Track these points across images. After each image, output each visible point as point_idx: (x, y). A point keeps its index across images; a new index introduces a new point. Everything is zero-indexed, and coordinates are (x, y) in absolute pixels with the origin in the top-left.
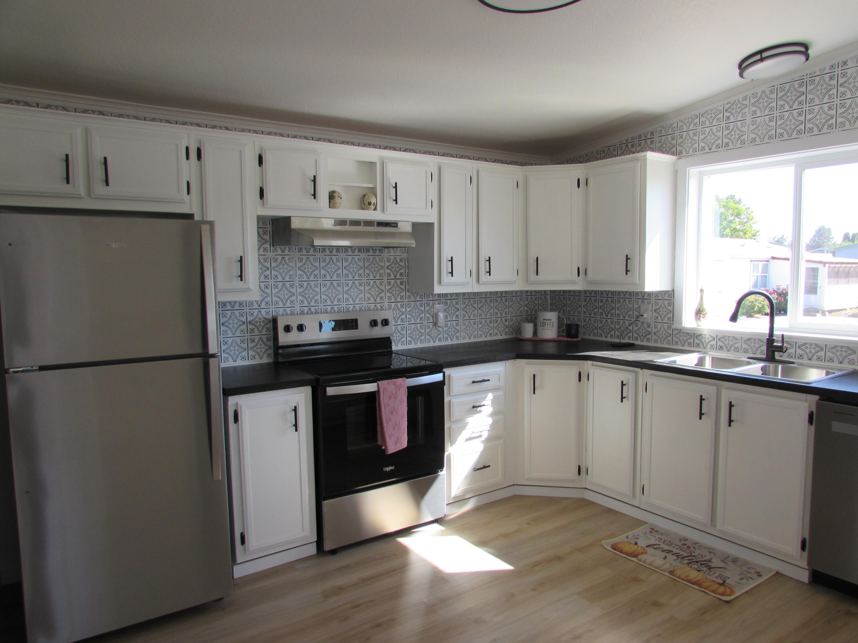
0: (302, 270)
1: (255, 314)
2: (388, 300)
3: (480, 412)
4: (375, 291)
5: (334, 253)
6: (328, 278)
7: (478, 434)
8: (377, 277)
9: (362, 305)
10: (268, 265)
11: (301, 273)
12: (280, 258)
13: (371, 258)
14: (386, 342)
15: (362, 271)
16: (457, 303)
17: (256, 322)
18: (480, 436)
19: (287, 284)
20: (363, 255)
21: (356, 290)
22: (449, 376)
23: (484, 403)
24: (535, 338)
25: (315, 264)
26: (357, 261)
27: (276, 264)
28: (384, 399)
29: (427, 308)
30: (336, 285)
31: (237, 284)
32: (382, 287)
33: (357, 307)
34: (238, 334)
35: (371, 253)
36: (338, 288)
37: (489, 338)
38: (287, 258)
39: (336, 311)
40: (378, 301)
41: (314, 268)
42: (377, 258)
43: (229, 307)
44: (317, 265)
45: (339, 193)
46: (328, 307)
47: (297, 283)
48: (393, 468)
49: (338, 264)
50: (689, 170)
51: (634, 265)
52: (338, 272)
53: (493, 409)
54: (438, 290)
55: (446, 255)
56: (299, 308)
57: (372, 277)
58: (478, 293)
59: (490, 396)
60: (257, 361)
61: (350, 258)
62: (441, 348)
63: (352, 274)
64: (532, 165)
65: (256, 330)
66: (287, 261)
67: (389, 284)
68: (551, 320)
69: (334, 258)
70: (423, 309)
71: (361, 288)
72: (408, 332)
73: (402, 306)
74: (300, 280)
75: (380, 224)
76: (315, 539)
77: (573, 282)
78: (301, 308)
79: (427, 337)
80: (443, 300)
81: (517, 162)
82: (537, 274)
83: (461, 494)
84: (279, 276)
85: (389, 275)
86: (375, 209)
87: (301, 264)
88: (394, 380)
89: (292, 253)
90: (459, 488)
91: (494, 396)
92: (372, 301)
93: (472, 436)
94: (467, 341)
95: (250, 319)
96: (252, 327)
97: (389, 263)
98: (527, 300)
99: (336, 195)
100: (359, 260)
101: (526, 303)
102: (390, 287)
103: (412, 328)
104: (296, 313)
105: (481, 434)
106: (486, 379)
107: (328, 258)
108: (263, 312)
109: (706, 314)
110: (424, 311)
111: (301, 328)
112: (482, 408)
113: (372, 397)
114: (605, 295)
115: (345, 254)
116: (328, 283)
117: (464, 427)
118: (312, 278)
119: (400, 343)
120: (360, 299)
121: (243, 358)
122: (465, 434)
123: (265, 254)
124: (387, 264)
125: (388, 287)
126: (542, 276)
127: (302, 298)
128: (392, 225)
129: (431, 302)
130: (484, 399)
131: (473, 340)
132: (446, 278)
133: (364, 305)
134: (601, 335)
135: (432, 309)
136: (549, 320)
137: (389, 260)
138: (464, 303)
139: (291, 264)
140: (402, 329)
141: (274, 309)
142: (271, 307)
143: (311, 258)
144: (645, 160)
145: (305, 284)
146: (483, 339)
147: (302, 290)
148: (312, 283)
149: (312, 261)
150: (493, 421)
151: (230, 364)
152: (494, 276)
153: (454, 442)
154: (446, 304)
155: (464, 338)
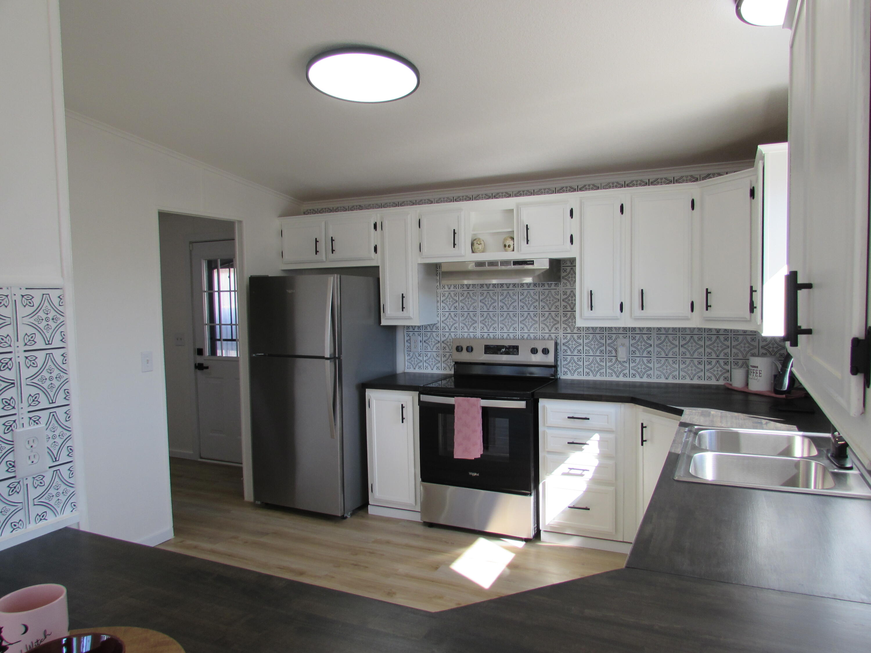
0: (483, 303)
1: (447, 336)
2: (564, 331)
4: (550, 322)
5: (511, 288)
6: (505, 309)
7: (579, 472)
8: (553, 309)
9: (537, 334)
10: (457, 299)
11: (482, 305)
12: (466, 293)
13: (547, 292)
15: (537, 304)
16: (649, 339)
17: (448, 342)
18: (582, 475)
19: (471, 314)
20: (539, 289)
21: (531, 320)
22: (544, 407)
25: (494, 297)
26: (532, 294)
27: (463, 298)
29: (608, 342)
30: (512, 316)
31: (400, 313)
32: (558, 319)
34: (434, 350)
36: (514, 318)
38: (471, 293)
39: (512, 338)
40: (553, 331)
41: (493, 301)
42: (553, 292)
43: (429, 330)
44: (496, 298)
46: (504, 334)
47: (479, 313)
48: (478, 475)
49: (514, 297)
52: (514, 304)
53: (600, 451)
54: (580, 323)
55: (587, 288)
56: (480, 334)
57: (547, 309)
58: (679, 328)
59: (596, 437)
61: (526, 292)
63: (527, 306)
65: (447, 348)
66: (472, 295)
67: (565, 316)
69: (511, 292)
70: (603, 342)
71: (535, 318)
72: (585, 364)
73: (579, 338)
74: (481, 311)
75: (516, 263)
78: (481, 333)
79: (608, 371)
80: (629, 334)
84: (465, 307)
85: (565, 307)
86: (513, 250)
87: (482, 298)
90: (554, 519)
91: (600, 438)
92: (547, 331)
93: (571, 472)
94: (663, 380)
95: (443, 339)
96: (445, 345)
97: (565, 296)
100: (535, 294)
102: (565, 318)
103: (591, 360)
104: (477, 338)
105: (583, 473)
106: (587, 417)
107: (505, 293)
108: (452, 334)
110: (605, 344)
111: (469, 349)
112: (584, 447)
116: (505, 314)
118: (491, 309)
119: (576, 373)
120: (535, 328)
121: (438, 368)
125: (563, 319)
127: (482, 326)
128: (528, 263)
129: (614, 336)
130: (589, 438)
131: (671, 381)
132: (587, 312)
135: (615, 343)
136: (758, 367)
137: (565, 293)
138: (659, 339)
139: (474, 298)
140: (579, 360)
141: (460, 333)
142: (458, 331)
143: (491, 292)
145: (485, 314)
146: (688, 381)
147: (483, 318)
148: (491, 314)
149: (492, 295)
150: (599, 464)
151: (429, 371)
152: (649, 311)
153: (549, 472)
154: (634, 338)
155: (658, 377)
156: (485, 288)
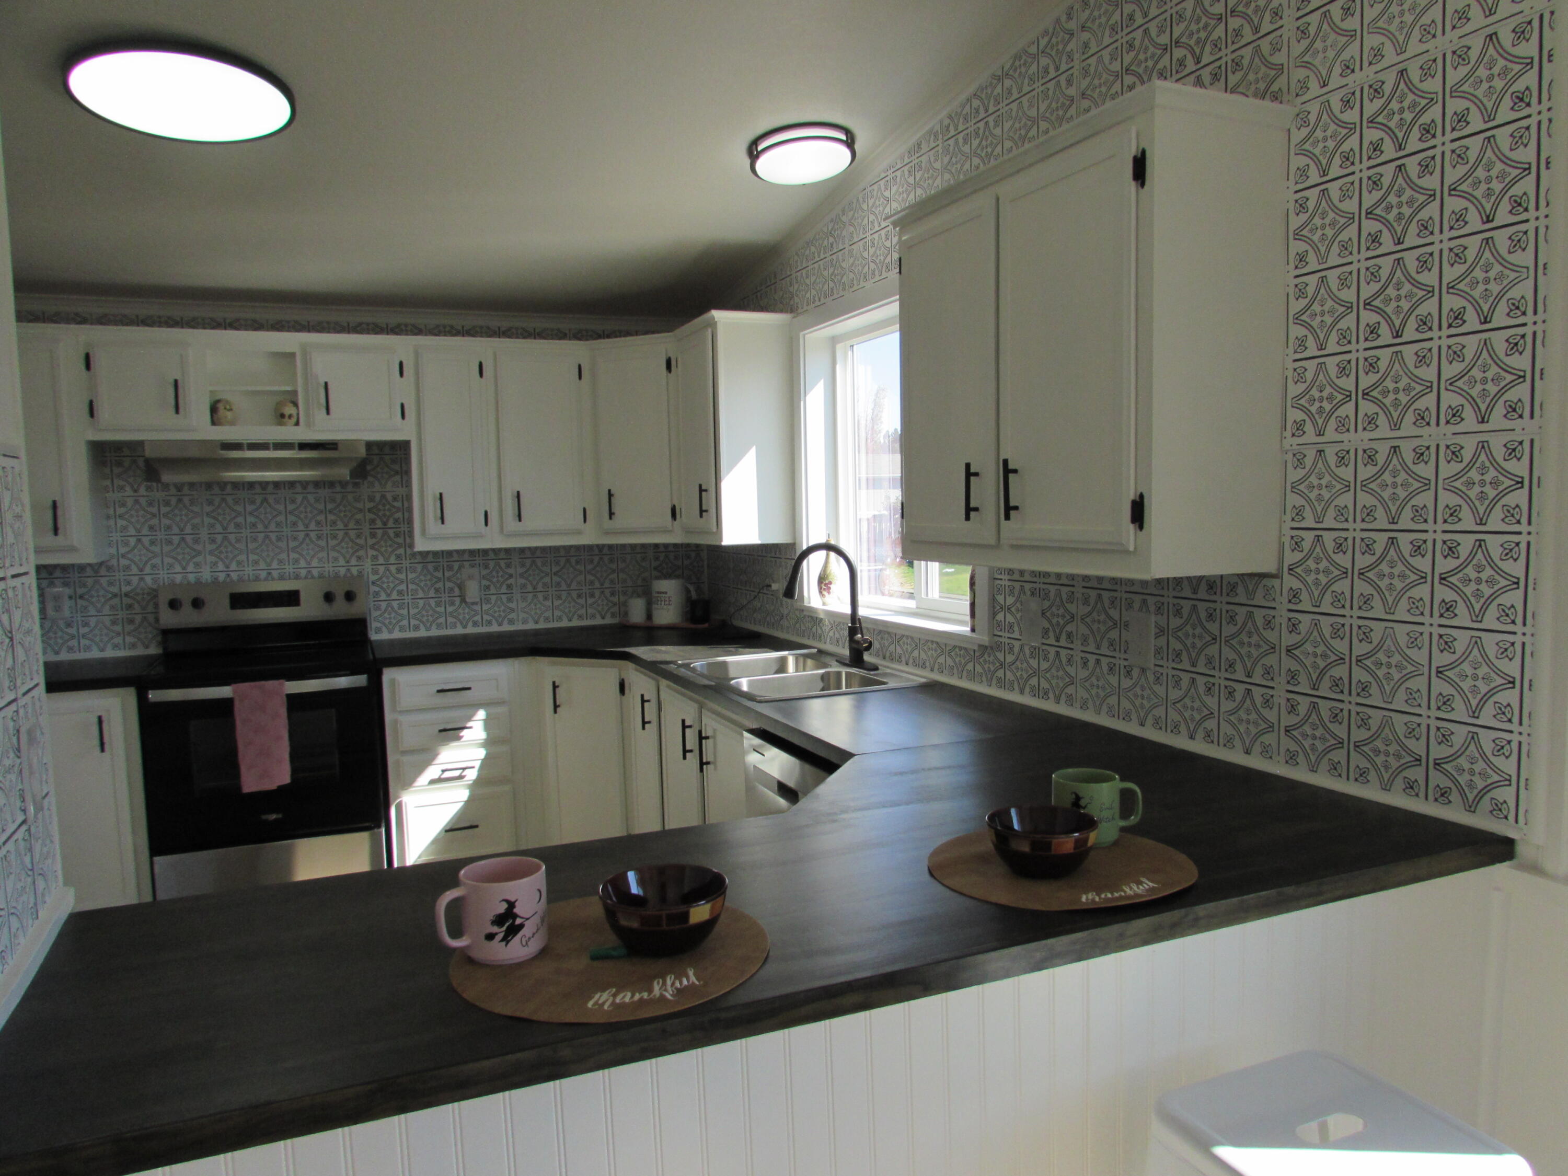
0: (213, 517)
1: (134, 583)
2: (372, 561)
3: (459, 738)
4: (347, 548)
5: (270, 491)
6: (261, 528)
7: (457, 773)
8: (351, 526)
9: (323, 569)
10: (155, 510)
11: (212, 521)
12: (174, 499)
13: (338, 496)
15: (321, 517)
16: (508, 566)
17: (137, 594)
18: (461, 777)
19: (188, 538)
20: (324, 493)
21: (311, 545)
23: (469, 724)
24: (649, 625)
25: (237, 508)
26: (313, 501)
27: (168, 509)
28: (240, 712)
29: (447, 574)
30: (274, 539)
31: (51, 540)
32: (361, 542)
33: (315, 572)
34: (107, 610)
35: (338, 489)
36: (280, 544)
38: (186, 499)
39: (276, 578)
40: (353, 562)
41: (234, 514)
42: (350, 497)
43: (90, 573)
44: (240, 508)
45: (227, 402)
46: (259, 572)
47: (204, 537)
48: (280, 816)
49: (277, 506)
50: (804, 335)
51: (709, 502)
52: (278, 519)
53: (488, 735)
54: (421, 545)
55: (430, 490)
56: (210, 574)
57: (341, 526)
59: (481, 714)
60: (140, 651)
61: (299, 498)
63: (303, 522)
65: (137, 606)
66: (187, 503)
67: (374, 536)
68: (666, 593)
69: (270, 498)
70: (440, 574)
71: (319, 543)
72: (412, 612)
74: (210, 532)
75: (304, 446)
77: (667, 531)
78: (213, 574)
79: (450, 619)
82: (611, 518)
84: (174, 527)
85: (373, 521)
86: (297, 424)
87: (211, 508)
88: (263, 682)
89: (194, 493)
90: (420, 857)
91: (487, 715)
92: (342, 563)
93: (444, 776)
94: (531, 626)
95: (125, 589)
96: (130, 601)
98: (657, 559)
99: (221, 406)
100: (317, 500)
101: (654, 564)
102: (374, 540)
103: (420, 606)
104: (204, 582)
105: (463, 774)
106: (467, 686)
107: (259, 499)
108: (148, 579)
110: (442, 578)
111: (197, 603)
112: (463, 733)
116: (261, 536)
117: (428, 762)
118: (231, 529)
119: (397, 628)
120: (320, 560)
121: (116, 646)
122: (432, 772)
124: (369, 505)
125: (371, 541)
126: (622, 520)
127: (214, 559)
128: (328, 446)
129: (456, 564)
130: (470, 718)
131: (542, 625)
132: (433, 526)
133: (327, 569)
135: (458, 575)
136: (663, 593)
137: (371, 499)
138: (523, 565)
139: (193, 508)
140: (401, 607)
141: (166, 576)
142: (160, 572)
143: (229, 499)
144: (713, 324)
145: (219, 537)
146: (565, 623)
147: (213, 546)
148: (231, 537)
149: (231, 503)
150: (487, 754)
151: (95, 654)
152: (529, 523)
153: (408, 783)
154: (486, 567)
155: (525, 622)
156: (216, 490)
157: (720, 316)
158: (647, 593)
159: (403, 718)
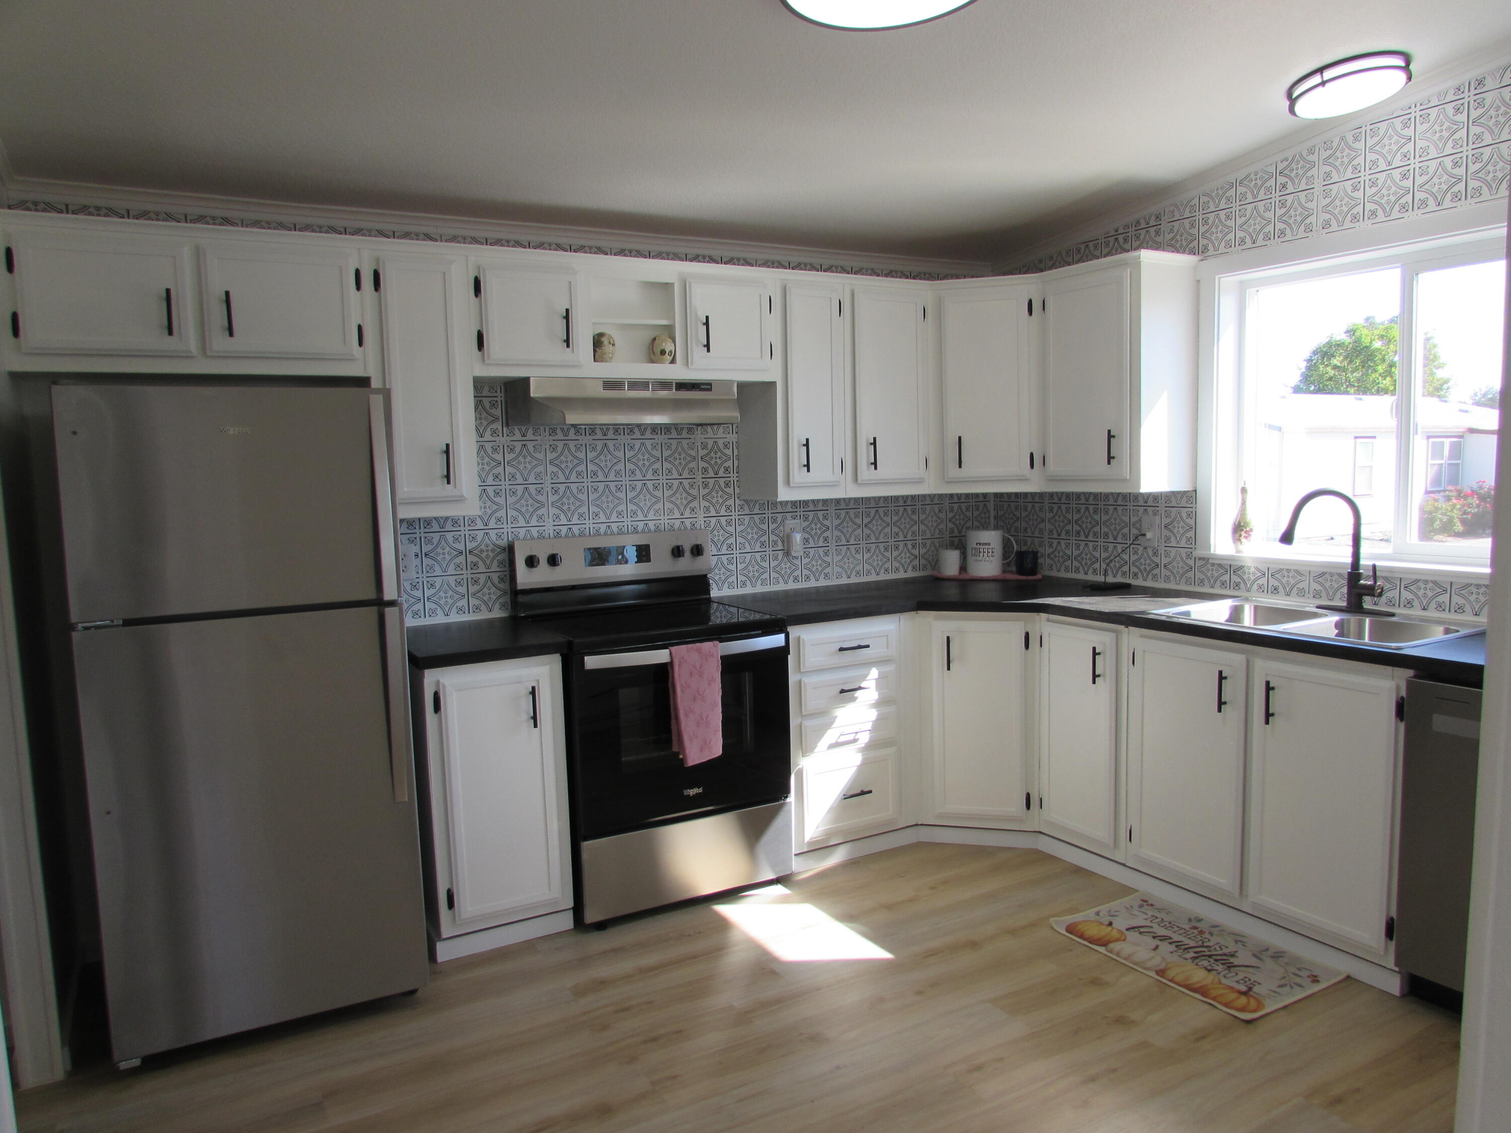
0: (557, 466)
1: (479, 538)
2: (705, 513)
3: (854, 699)
4: (681, 499)
5: (610, 435)
6: (601, 477)
7: (851, 737)
8: (685, 475)
9: (659, 522)
10: (499, 457)
11: (555, 469)
12: (518, 446)
13: (674, 442)
14: (701, 583)
15: (658, 465)
17: (482, 551)
18: (855, 741)
19: (532, 488)
20: (661, 438)
21: (648, 496)
22: (798, 639)
23: (863, 685)
24: (964, 576)
25: (579, 454)
26: (649, 447)
27: (512, 456)
28: (680, 677)
29: (772, 527)
30: (613, 489)
31: (440, 489)
32: (694, 492)
33: (651, 525)
34: (451, 570)
35: (674, 434)
36: (619, 494)
37: (883, 577)
38: (530, 445)
39: (616, 532)
40: (687, 514)
41: (576, 462)
42: (685, 443)
43: (436, 527)
44: (581, 455)
45: (610, 337)
46: (600, 525)
47: (548, 487)
48: (700, 790)
49: (617, 453)
50: (1220, 278)
51: (1121, 448)
52: (617, 467)
53: (879, 694)
54: (784, 494)
55: (798, 435)
56: (552, 528)
57: (676, 475)
58: (862, 498)
59: (874, 673)
60: (484, 615)
61: (637, 444)
62: (797, 593)
63: (641, 471)
64: (958, 277)
65: (481, 564)
66: (531, 449)
67: (706, 486)
68: (989, 544)
69: (610, 444)
70: (765, 527)
71: (656, 493)
72: (740, 567)
73: (729, 523)
74: (553, 481)
75: (682, 386)
76: (570, 903)
77: (1023, 479)
78: (555, 528)
79: (773, 575)
80: (800, 512)
81: (930, 274)
82: (960, 466)
83: (823, 837)
84: (518, 476)
85: (705, 470)
86: (673, 361)
87: (554, 455)
88: (698, 645)
89: (539, 438)
90: (817, 828)
91: (880, 673)
92: (677, 515)
93: (839, 740)
94: (844, 581)
95: (470, 546)
96: (475, 559)
97: (705, 452)
98: (952, 510)
99: (605, 340)
100: (654, 447)
101: (950, 515)
102: (707, 491)
103: (747, 561)
104: (547, 535)
105: (856, 737)
106: (863, 644)
107: (600, 445)
108: (493, 534)
109: (1251, 530)
110: (767, 531)
111: (553, 560)
112: (858, 693)
113: (662, 672)
114: (1083, 501)
115: (591, 437)
116: (601, 486)
117: (828, 726)
118: (573, 478)
119: (726, 585)
120: (657, 511)
121: (460, 610)
122: (830, 736)
123: (494, 439)
124: (702, 453)
125: (703, 492)
126: (970, 469)
127: (557, 511)
128: (702, 387)
129: (780, 516)
130: (864, 677)
131: (854, 580)
132: (798, 475)
133: (662, 522)
134: (1077, 570)
135: (781, 528)
136: (986, 544)
137: (704, 447)
138: (838, 517)
139: (537, 455)
140: (730, 562)
141: (510, 531)
142: (505, 526)
143: (572, 445)
144: (1137, 264)
145: (562, 488)
146: (873, 578)
147: (556, 497)
148: (574, 487)
149: (573, 449)
150: (879, 715)
151: (440, 619)
152: (884, 471)
153: (807, 750)
154: (806, 519)
155: (839, 576)
156: (560, 435)
157: (1147, 256)
158: (961, 545)
159: (807, 680)
